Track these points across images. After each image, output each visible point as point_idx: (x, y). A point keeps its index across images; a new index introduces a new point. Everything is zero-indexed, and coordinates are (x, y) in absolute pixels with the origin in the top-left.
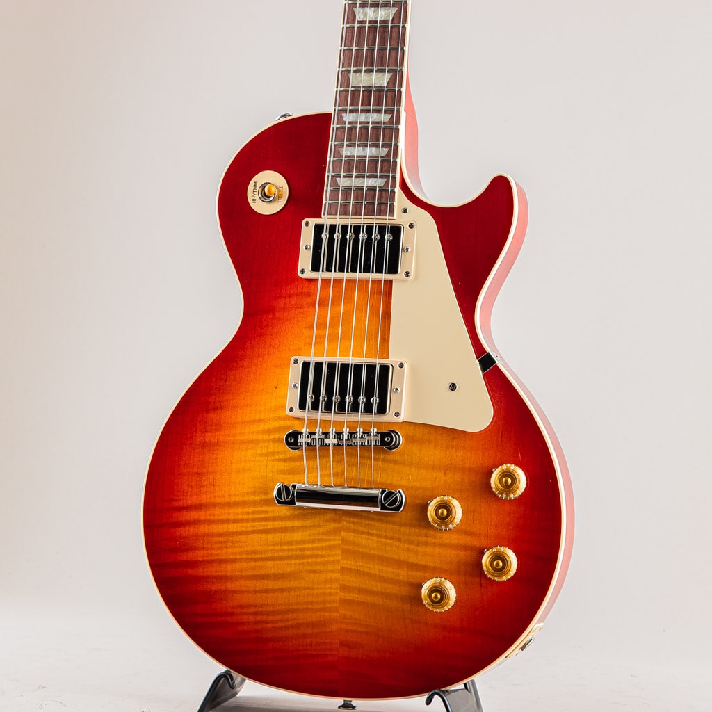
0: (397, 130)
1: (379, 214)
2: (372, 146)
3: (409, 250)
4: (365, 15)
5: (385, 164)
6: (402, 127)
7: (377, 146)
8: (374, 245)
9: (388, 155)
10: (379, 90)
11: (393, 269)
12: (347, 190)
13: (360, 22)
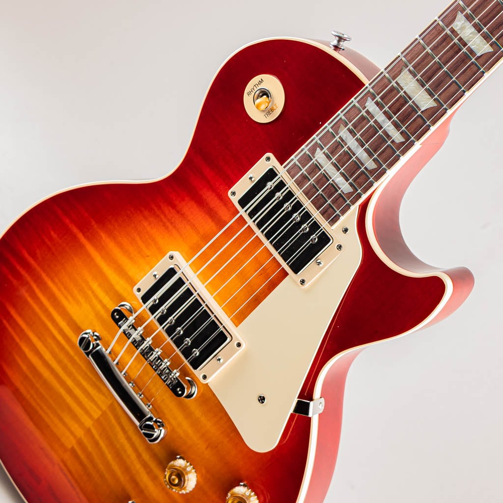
0: (397, 159)
1: (323, 213)
2: (366, 150)
3: (320, 265)
4: (462, 28)
5: (363, 177)
6: (404, 160)
7: (370, 155)
8: (299, 234)
9: (372, 172)
10: (414, 109)
11: (297, 267)
12: (316, 167)
13: (453, 31)
